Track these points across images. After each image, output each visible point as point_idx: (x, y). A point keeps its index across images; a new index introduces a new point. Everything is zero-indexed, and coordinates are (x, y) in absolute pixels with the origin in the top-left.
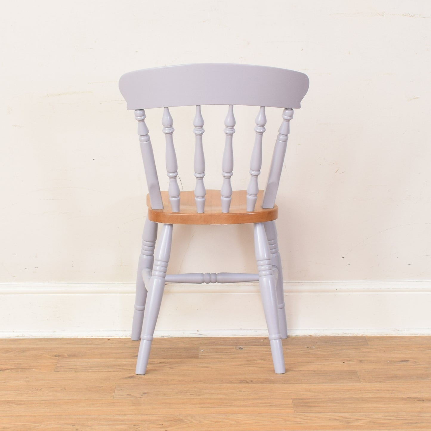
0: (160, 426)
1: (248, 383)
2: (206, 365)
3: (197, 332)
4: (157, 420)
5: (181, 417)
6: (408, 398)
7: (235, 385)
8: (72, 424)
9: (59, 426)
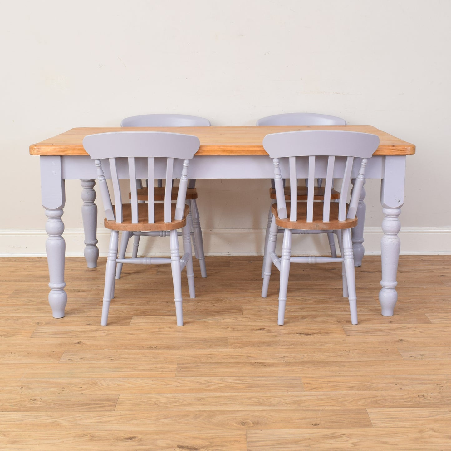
0: (211, 303)
2: (233, 271)
3: (228, 253)
4: (209, 300)
5: (221, 299)
7: (248, 281)
8: (166, 302)
9: (160, 303)
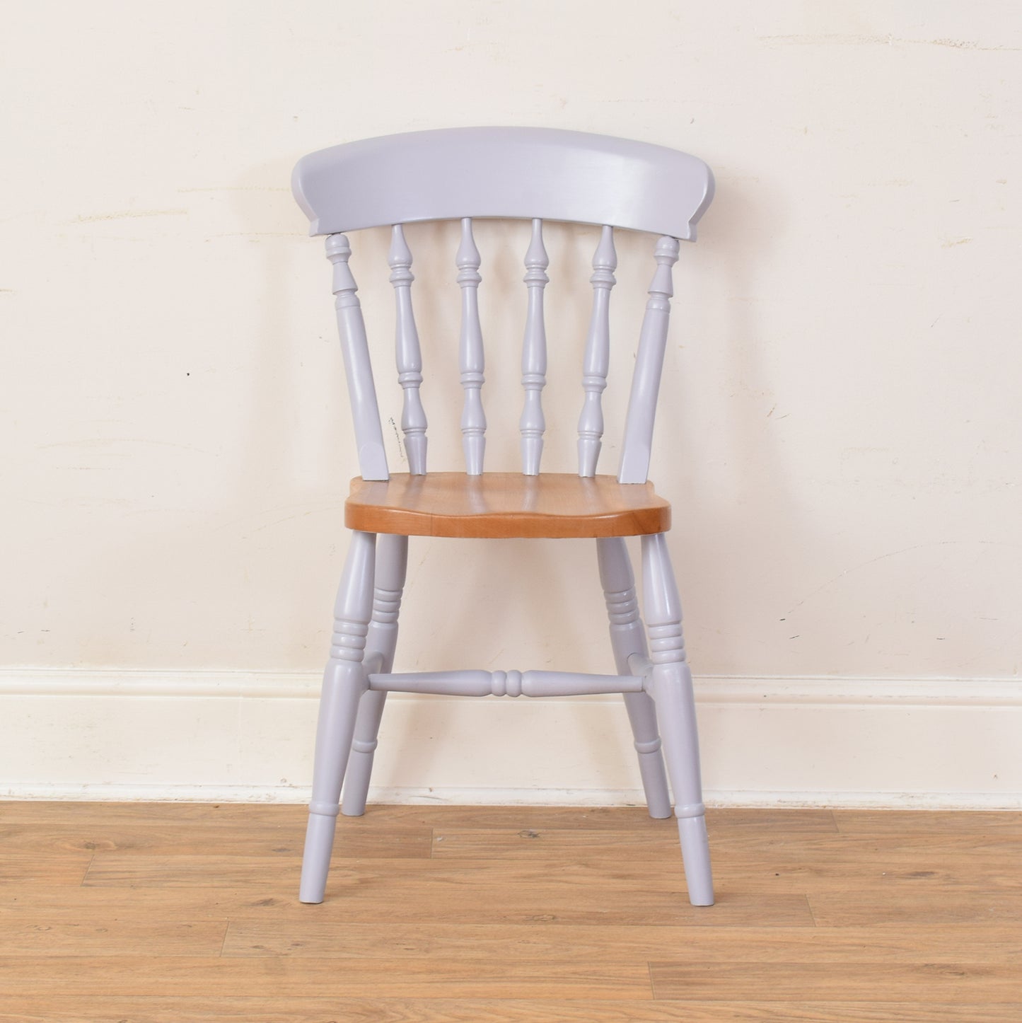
1: (544, 922)
2: (446, 876)
3: (428, 793)
4: (323, 1012)
6: (926, 965)
7: (516, 927)
8: (118, 1016)
